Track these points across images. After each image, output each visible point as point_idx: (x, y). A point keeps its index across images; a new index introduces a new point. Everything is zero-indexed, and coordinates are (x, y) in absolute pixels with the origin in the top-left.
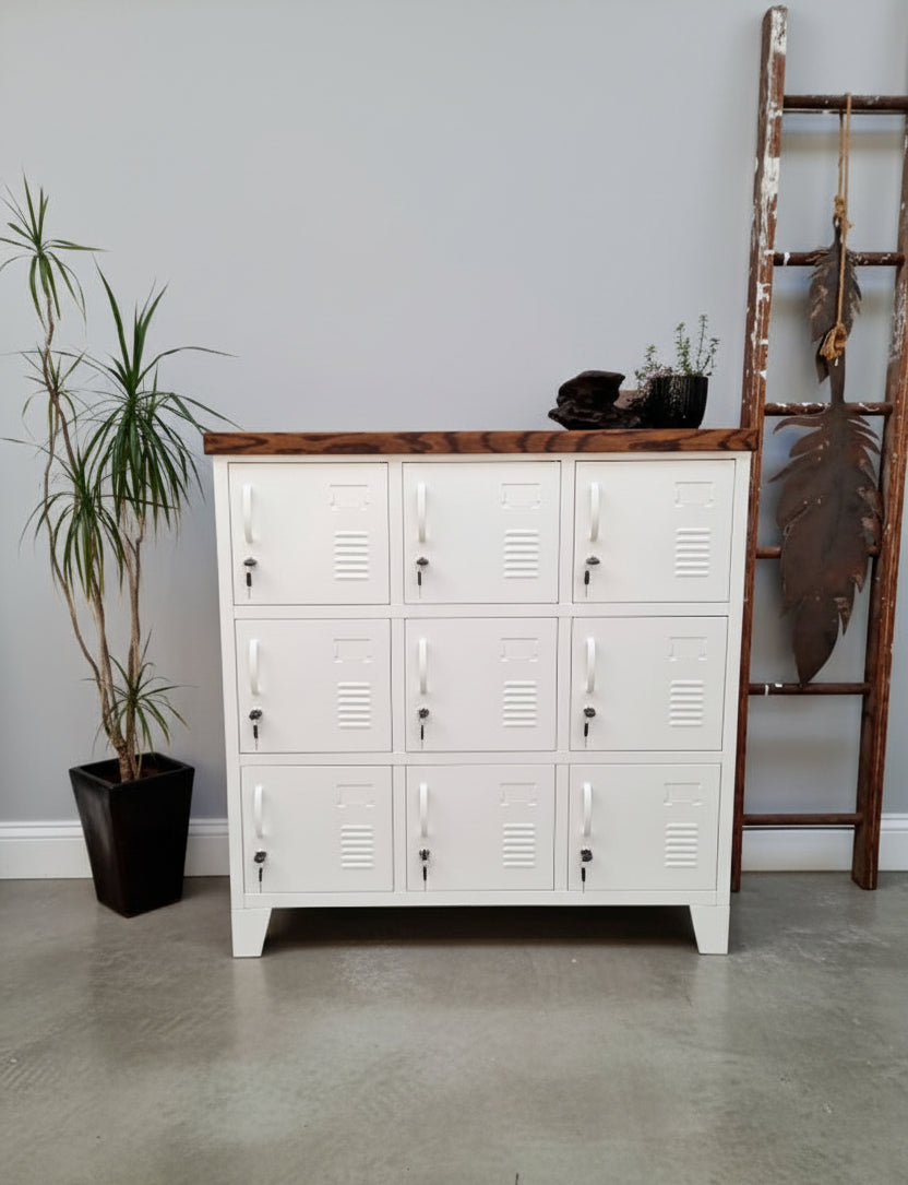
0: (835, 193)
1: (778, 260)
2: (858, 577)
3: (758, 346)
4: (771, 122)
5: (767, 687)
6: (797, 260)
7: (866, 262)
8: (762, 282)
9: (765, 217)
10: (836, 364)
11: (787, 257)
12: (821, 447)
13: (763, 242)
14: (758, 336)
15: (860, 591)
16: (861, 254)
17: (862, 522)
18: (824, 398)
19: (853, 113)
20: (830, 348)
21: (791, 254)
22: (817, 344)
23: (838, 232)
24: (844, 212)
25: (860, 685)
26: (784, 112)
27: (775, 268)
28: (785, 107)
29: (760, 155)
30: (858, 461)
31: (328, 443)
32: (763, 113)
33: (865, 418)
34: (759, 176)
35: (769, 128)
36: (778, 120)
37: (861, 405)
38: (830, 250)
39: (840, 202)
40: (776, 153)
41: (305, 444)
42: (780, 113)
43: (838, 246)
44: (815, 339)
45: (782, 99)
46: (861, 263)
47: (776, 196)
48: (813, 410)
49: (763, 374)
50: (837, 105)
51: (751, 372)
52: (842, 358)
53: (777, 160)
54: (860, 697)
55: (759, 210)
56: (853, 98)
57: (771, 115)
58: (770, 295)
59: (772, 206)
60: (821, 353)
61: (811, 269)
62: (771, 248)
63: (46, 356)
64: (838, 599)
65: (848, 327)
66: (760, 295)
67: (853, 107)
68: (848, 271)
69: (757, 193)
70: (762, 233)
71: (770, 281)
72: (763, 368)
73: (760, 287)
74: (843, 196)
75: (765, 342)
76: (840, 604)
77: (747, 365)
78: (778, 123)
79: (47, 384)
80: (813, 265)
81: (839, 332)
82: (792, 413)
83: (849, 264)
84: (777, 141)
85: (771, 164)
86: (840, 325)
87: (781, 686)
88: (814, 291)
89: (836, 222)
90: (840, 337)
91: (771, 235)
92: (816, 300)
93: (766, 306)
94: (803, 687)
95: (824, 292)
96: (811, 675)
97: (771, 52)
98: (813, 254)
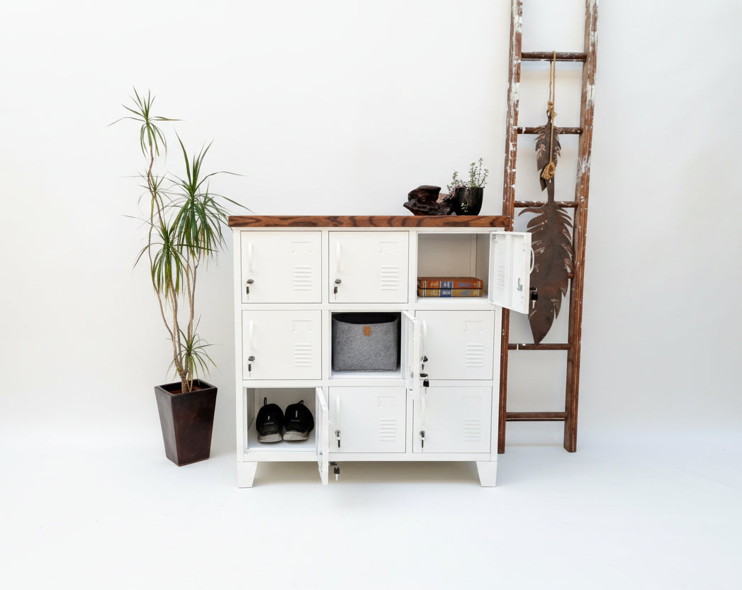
0: (548, 100)
1: (519, 131)
2: (564, 290)
3: (511, 172)
4: (515, 66)
5: (518, 346)
6: (529, 131)
7: (564, 132)
8: (512, 142)
9: (513, 110)
10: (550, 182)
11: (524, 130)
12: (543, 223)
13: (512, 121)
14: (510, 167)
15: (565, 295)
16: (561, 128)
17: (564, 261)
18: (543, 197)
19: (557, 61)
20: (546, 176)
21: (526, 128)
22: (540, 171)
23: (550, 118)
24: (553, 108)
25: (566, 344)
26: (522, 61)
27: (518, 135)
28: (522, 58)
29: (510, 81)
30: (562, 230)
31: (290, 221)
32: (511, 61)
33: (565, 209)
34: (509, 91)
35: (514, 69)
36: (519, 63)
37: (562, 202)
38: (546, 127)
39: (551, 104)
40: (518, 81)
42: (520, 61)
43: (550, 124)
44: (539, 169)
45: (521, 54)
46: (561, 133)
47: (517, 101)
48: (539, 205)
49: (513, 186)
50: (549, 57)
51: (508, 186)
52: (553, 180)
53: (518, 84)
54: (567, 351)
55: (509, 106)
56: (557, 53)
57: (515, 63)
58: (516, 148)
59: (516, 105)
60: (543, 176)
61: (537, 136)
62: (516, 125)
63: (149, 174)
64: (554, 300)
65: (556, 164)
66: (511, 148)
67: (557, 58)
68: (555, 136)
69: (509, 99)
70: (512, 118)
71: (515, 142)
72: (513, 184)
73: (511, 144)
74: (552, 101)
75: (514, 170)
76: (555, 302)
77: (505, 182)
78: (519, 66)
79: (150, 188)
80: (537, 133)
81: (551, 166)
82: (528, 206)
83: (555, 133)
84: (518, 74)
85: (515, 86)
86: (551, 163)
87: (524, 345)
88: (538, 146)
89: (549, 113)
90: (551, 169)
91: (516, 120)
92: (539, 150)
93: (514, 154)
94: (537, 346)
95: (543, 147)
96: (541, 339)
97: (515, 32)
98: (537, 129)
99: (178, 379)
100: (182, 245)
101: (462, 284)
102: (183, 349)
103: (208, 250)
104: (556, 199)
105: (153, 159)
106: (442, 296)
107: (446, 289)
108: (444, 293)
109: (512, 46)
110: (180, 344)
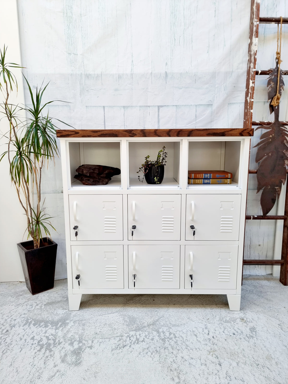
0: (276, 51)
1: (257, 73)
2: (283, 180)
3: (250, 101)
4: (255, 26)
5: (252, 217)
6: (263, 73)
7: (287, 74)
8: (251, 80)
9: (253, 58)
10: (276, 108)
11: (260, 72)
12: (271, 136)
13: (252, 65)
14: (250, 98)
15: (284, 185)
16: (285, 71)
17: (285, 162)
18: (271, 118)
19: (282, 23)
20: (274, 103)
21: (261, 71)
22: (270, 100)
23: (277, 63)
24: (280, 57)
25: (283, 216)
26: (260, 23)
27: (256, 76)
28: (260, 21)
29: (251, 38)
30: (283, 141)
31: (99, 133)
32: (252, 23)
33: (286, 126)
34: (250, 45)
35: (255, 29)
36: (258, 25)
37: (284, 122)
38: (274, 70)
39: (278, 53)
40: (257, 36)
41: (92, 134)
42: (258, 23)
43: (277, 68)
45: (259, 19)
46: (285, 74)
47: (256, 51)
48: (269, 124)
49: (252, 111)
50: (277, 21)
51: (247, 111)
52: (278, 106)
53: (257, 39)
54: (283, 220)
55: (250, 56)
56: (283, 18)
57: (255, 24)
58: (254, 84)
59: (255, 54)
60: (271, 104)
61: (268, 76)
62: (255, 68)
63: (6, 104)
64: (277, 188)
65: (281, 95)
66: (251, 85)
67: (283, 22)
68: (281, 77)
69: (249, 50)
70: (252, 63)
71: (254, 80)
72: (252, 109)
73: (251, 81)
74: (279, 51)
75: (252, 100)
76: (277, 189)
77: (246, 107)
78: (257, 26)
79: (7, 114)
80: (268, 74)
81: (278, 97)
82: (261, 125)
83: (281, 74)
84: (257, 32)
85: (255, 40)
86: (278, 94)
87: (256, 216)
88: (269, 83)
89: (277, 60)
90: (278, 99)
91: (255, 64)
92: (270, 86)
93: (253, 88)
94: (264, 217)
95: (272, 84)
96: (267, 213)
97: (255, 2)
98: (269, 71)
99: (31, 239)
100: (30, 152)
101: (217, 175)
102: (33, 220)
103: (48, 155)
104: (281, 119)
105: (8, 95)
106: (204, 184)
107: (207, 179)
108: (206, 181)
109: (253, 13)
110: (32, 218)
